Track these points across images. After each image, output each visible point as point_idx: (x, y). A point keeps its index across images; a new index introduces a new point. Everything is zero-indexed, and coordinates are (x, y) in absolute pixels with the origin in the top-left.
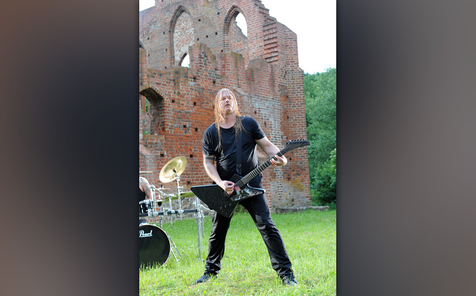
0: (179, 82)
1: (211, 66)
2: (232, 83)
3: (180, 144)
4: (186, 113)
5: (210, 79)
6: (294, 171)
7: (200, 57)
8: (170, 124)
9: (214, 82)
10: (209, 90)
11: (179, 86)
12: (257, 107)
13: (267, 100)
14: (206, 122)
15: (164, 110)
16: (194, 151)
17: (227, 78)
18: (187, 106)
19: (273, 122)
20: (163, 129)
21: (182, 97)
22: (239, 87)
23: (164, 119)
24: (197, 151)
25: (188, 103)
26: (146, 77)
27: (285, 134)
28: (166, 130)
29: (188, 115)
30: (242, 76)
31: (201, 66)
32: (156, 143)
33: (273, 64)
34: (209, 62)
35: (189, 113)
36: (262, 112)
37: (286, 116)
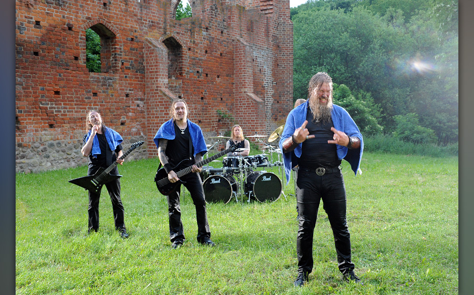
0: (194, 32)
1: (220, 18)
2: (236, 34)
3: (194, 88)
4: (200, 60)
5: (219, 29)
6: (280, 112)
7: (212, 9)
8: (186, 70)
9: (222, 32)
10: (218, 39)
11: (194, 35)
12: (255, 55)
13: (263, 49)
14: (214, 68)
15: (182, 57)
16: (205, 94)
17: (233, 28)
18: (200, 54)
19: (267, 69)
20: (181, 74)
21: (197, 45)
22: (241, 37)
23: (182, 65)
24: (207, 94)
25: (201, 51)
26: (168, 27)
27: (275, 80)
28: (184, 75)
29: (201, 62)
30: (244, 28)
31: (212, 17)
32: (176, 86)
33: (268, 15)
34: (219, 14)
35: (201, 60)
36: (258, 60)
37: (276, 64)
